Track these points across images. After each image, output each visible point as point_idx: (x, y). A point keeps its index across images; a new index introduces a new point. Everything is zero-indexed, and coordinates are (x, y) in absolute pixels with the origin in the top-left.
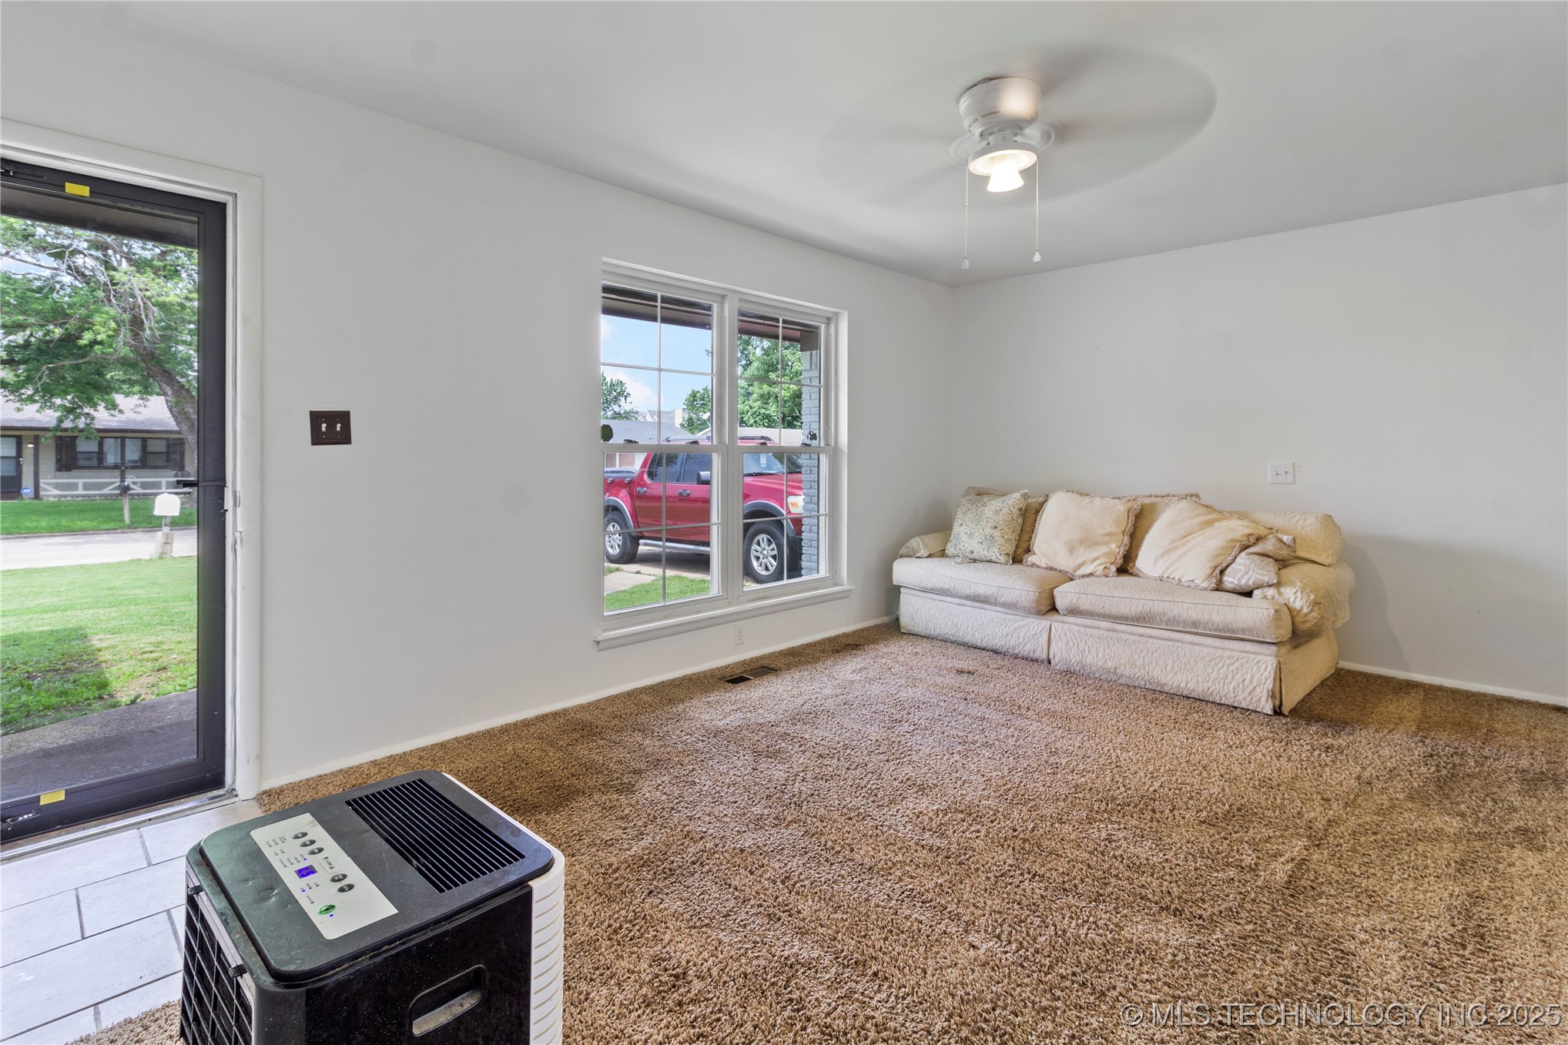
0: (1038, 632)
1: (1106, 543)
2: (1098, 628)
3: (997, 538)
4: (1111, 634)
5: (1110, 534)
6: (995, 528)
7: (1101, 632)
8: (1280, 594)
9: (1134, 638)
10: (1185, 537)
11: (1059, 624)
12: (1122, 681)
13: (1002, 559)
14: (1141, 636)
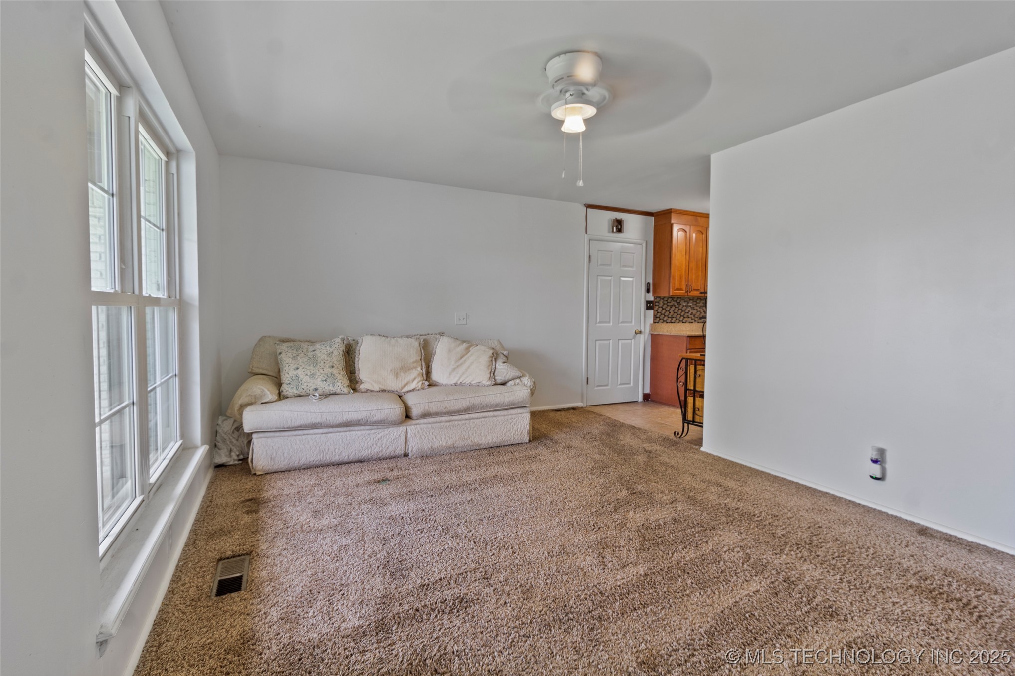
0: (397, 437)
1: (415, 368)
2: (441, 422)
3: (336, 375)
4: (448, 424)
5: (416, 361)
6: (333, 367)
7: (442, 424)
8: (521, 381)
9: (463, 422)
10: (461, 358)
11: (413, 427)
12: (458, 450)
13: (346, 390)
14: (466, 420)
